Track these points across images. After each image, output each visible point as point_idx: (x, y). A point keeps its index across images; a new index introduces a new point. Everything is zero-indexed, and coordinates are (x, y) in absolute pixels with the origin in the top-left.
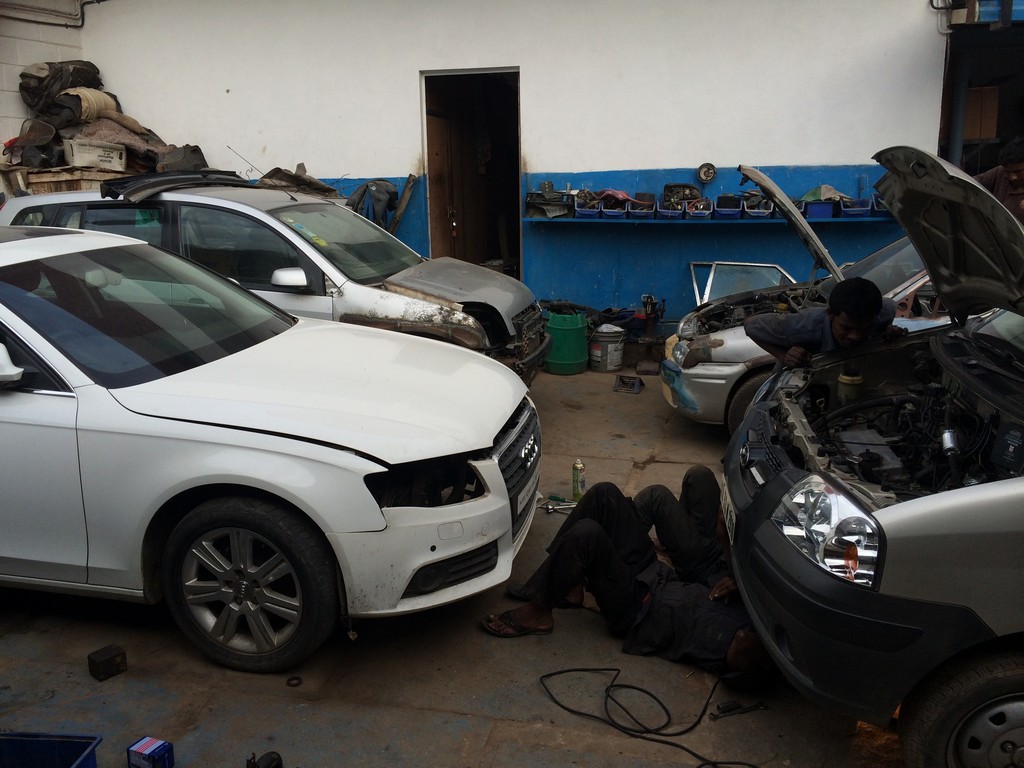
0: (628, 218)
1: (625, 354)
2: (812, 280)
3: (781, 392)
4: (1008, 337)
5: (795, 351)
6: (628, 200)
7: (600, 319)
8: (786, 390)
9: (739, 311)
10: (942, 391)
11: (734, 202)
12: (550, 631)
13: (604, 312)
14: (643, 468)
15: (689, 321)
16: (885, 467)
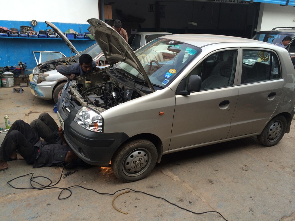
0: (9, 36)
1: (15, 81)
2: (71, 56)
3: (71, 87)
4: (123, 69)
5: (73, 76)
6: (8, 30)
7: (4, 70)
8: (72, 86)
9: (52, 66)
10: (111, 83)
11: (45, 33)
12: (7, 168)
13: (5, 68)
14: (28, 115)
15: (36, 69)
16: (100, 103)
